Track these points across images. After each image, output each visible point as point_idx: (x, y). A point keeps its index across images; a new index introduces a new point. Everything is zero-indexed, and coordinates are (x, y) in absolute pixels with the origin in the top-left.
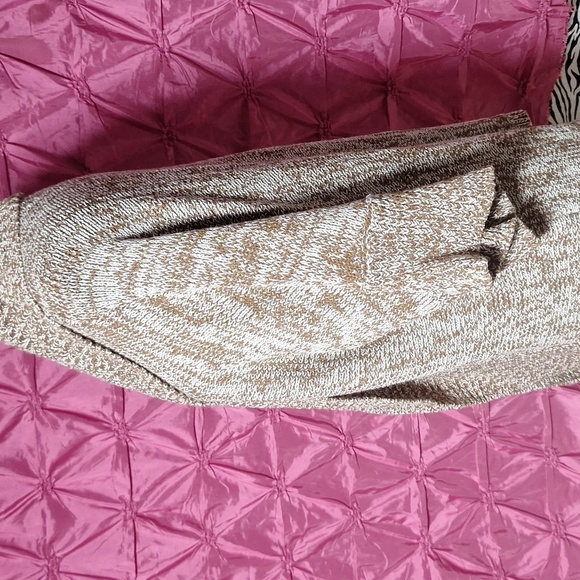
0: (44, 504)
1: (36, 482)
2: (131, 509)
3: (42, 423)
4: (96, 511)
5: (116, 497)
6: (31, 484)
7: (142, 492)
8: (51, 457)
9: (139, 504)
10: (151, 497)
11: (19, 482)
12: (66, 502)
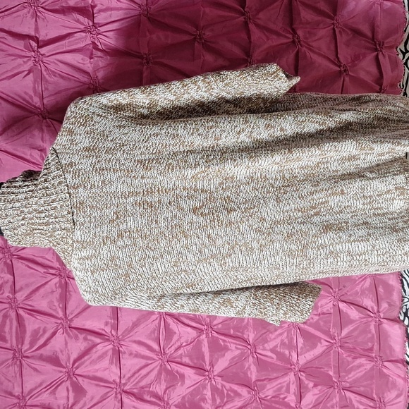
0: (68, 383)
1: (64, 370)
2: (120, 387)
3: (69, 336)
4: (99, 388)
5: (111, 380)
6: (61, 372)
7: (126, 377)
8: (74, 356)
9: (125, 384)
10: (132, 380)
11: (54, 370)
12: (81, 382)
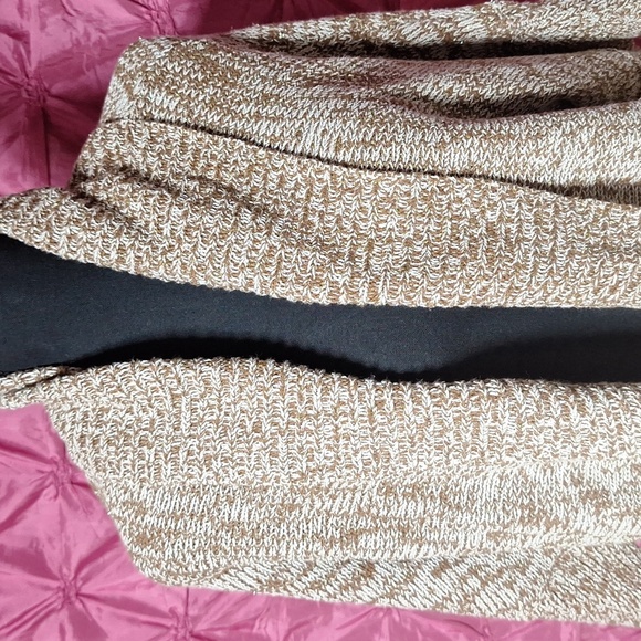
0: (64, 615)
1: (54, 584)
2: (185, 626)
3: (70, 503)
4: (135, 628)
5: (165, 608)
6: (47, 588)
7: (201, 602)
8: (81, 551)
9: (196, 619)
10: (213, 610)
11: (32, 584)
12: (94, 613)
